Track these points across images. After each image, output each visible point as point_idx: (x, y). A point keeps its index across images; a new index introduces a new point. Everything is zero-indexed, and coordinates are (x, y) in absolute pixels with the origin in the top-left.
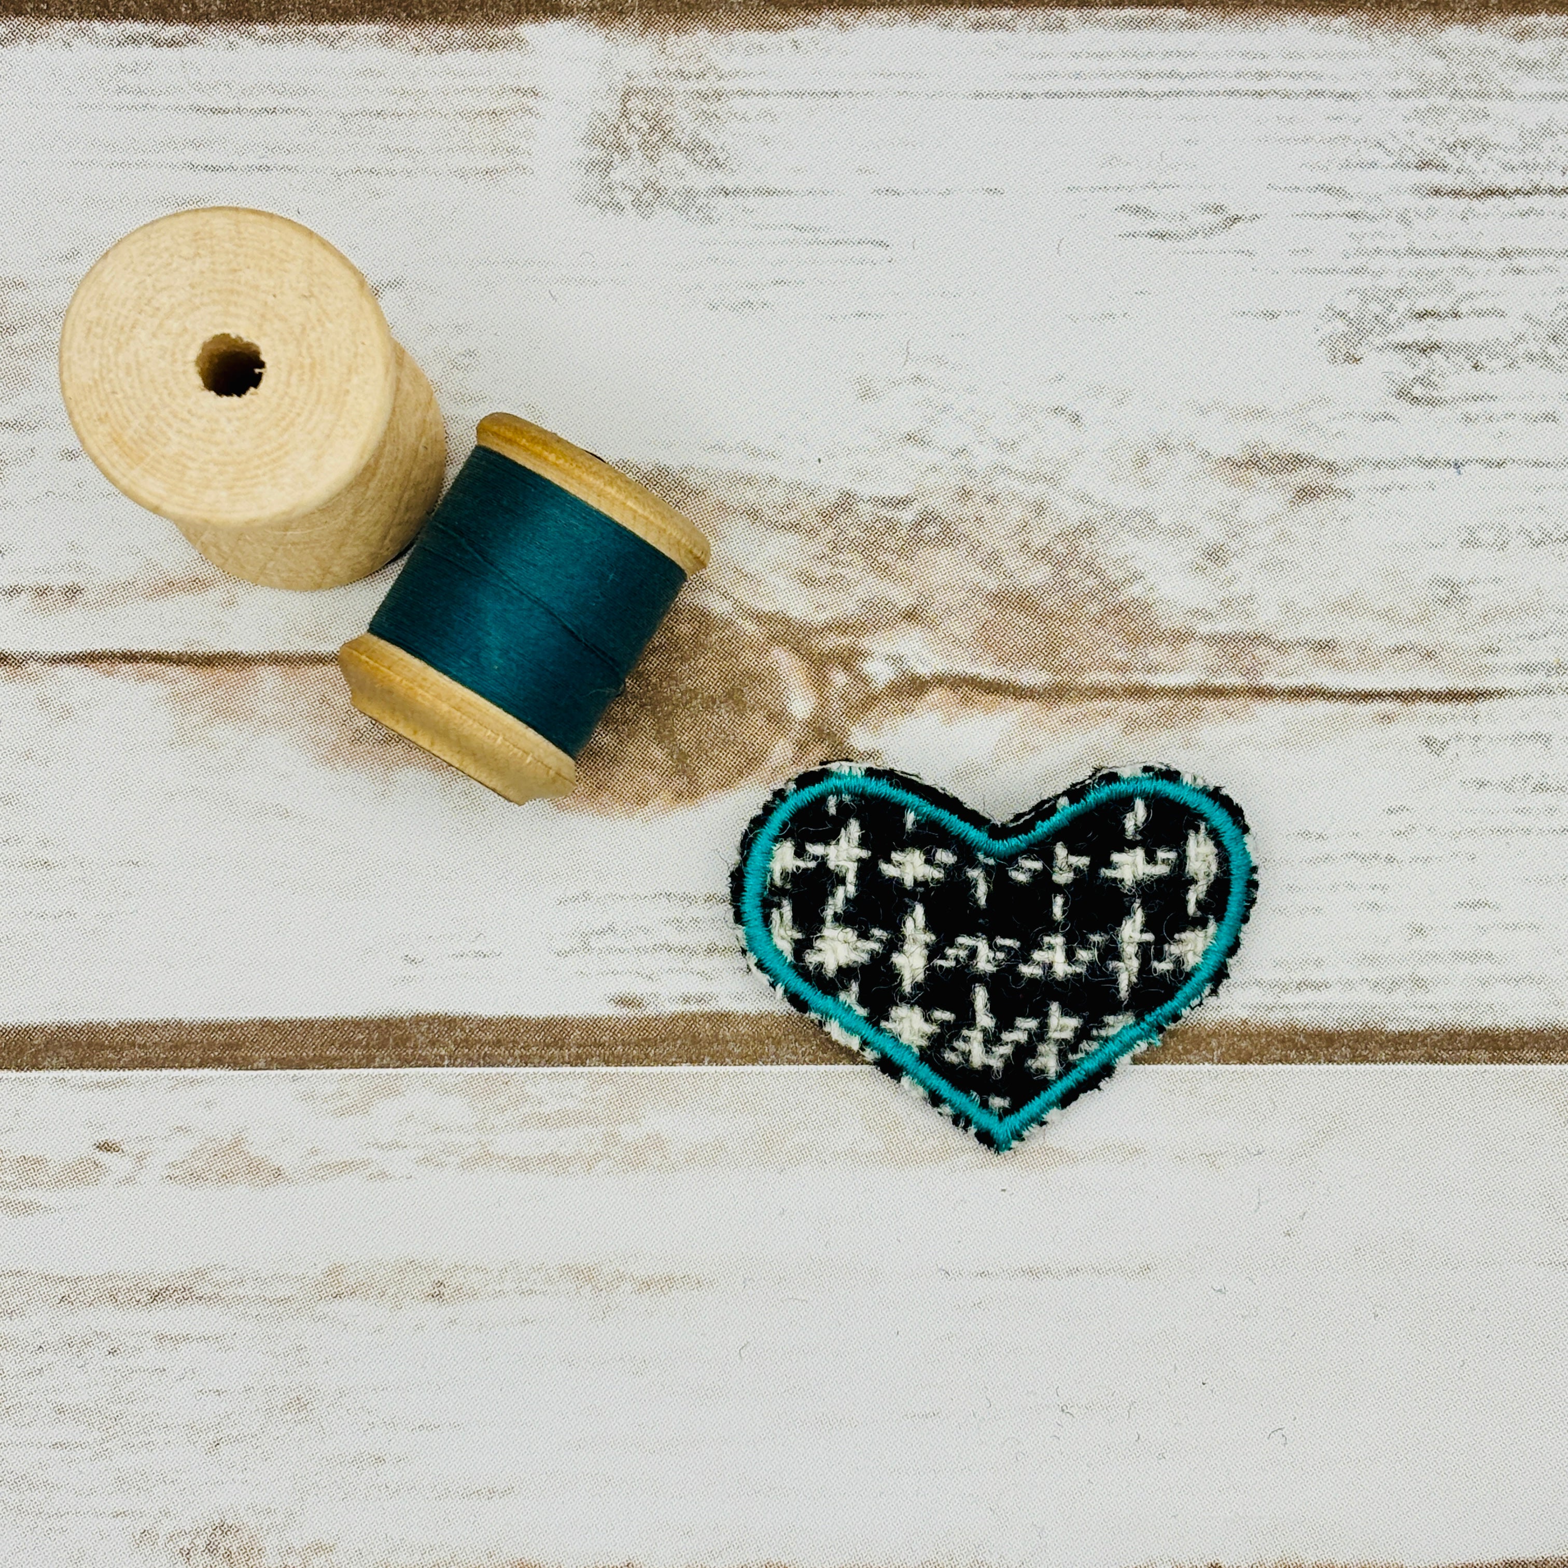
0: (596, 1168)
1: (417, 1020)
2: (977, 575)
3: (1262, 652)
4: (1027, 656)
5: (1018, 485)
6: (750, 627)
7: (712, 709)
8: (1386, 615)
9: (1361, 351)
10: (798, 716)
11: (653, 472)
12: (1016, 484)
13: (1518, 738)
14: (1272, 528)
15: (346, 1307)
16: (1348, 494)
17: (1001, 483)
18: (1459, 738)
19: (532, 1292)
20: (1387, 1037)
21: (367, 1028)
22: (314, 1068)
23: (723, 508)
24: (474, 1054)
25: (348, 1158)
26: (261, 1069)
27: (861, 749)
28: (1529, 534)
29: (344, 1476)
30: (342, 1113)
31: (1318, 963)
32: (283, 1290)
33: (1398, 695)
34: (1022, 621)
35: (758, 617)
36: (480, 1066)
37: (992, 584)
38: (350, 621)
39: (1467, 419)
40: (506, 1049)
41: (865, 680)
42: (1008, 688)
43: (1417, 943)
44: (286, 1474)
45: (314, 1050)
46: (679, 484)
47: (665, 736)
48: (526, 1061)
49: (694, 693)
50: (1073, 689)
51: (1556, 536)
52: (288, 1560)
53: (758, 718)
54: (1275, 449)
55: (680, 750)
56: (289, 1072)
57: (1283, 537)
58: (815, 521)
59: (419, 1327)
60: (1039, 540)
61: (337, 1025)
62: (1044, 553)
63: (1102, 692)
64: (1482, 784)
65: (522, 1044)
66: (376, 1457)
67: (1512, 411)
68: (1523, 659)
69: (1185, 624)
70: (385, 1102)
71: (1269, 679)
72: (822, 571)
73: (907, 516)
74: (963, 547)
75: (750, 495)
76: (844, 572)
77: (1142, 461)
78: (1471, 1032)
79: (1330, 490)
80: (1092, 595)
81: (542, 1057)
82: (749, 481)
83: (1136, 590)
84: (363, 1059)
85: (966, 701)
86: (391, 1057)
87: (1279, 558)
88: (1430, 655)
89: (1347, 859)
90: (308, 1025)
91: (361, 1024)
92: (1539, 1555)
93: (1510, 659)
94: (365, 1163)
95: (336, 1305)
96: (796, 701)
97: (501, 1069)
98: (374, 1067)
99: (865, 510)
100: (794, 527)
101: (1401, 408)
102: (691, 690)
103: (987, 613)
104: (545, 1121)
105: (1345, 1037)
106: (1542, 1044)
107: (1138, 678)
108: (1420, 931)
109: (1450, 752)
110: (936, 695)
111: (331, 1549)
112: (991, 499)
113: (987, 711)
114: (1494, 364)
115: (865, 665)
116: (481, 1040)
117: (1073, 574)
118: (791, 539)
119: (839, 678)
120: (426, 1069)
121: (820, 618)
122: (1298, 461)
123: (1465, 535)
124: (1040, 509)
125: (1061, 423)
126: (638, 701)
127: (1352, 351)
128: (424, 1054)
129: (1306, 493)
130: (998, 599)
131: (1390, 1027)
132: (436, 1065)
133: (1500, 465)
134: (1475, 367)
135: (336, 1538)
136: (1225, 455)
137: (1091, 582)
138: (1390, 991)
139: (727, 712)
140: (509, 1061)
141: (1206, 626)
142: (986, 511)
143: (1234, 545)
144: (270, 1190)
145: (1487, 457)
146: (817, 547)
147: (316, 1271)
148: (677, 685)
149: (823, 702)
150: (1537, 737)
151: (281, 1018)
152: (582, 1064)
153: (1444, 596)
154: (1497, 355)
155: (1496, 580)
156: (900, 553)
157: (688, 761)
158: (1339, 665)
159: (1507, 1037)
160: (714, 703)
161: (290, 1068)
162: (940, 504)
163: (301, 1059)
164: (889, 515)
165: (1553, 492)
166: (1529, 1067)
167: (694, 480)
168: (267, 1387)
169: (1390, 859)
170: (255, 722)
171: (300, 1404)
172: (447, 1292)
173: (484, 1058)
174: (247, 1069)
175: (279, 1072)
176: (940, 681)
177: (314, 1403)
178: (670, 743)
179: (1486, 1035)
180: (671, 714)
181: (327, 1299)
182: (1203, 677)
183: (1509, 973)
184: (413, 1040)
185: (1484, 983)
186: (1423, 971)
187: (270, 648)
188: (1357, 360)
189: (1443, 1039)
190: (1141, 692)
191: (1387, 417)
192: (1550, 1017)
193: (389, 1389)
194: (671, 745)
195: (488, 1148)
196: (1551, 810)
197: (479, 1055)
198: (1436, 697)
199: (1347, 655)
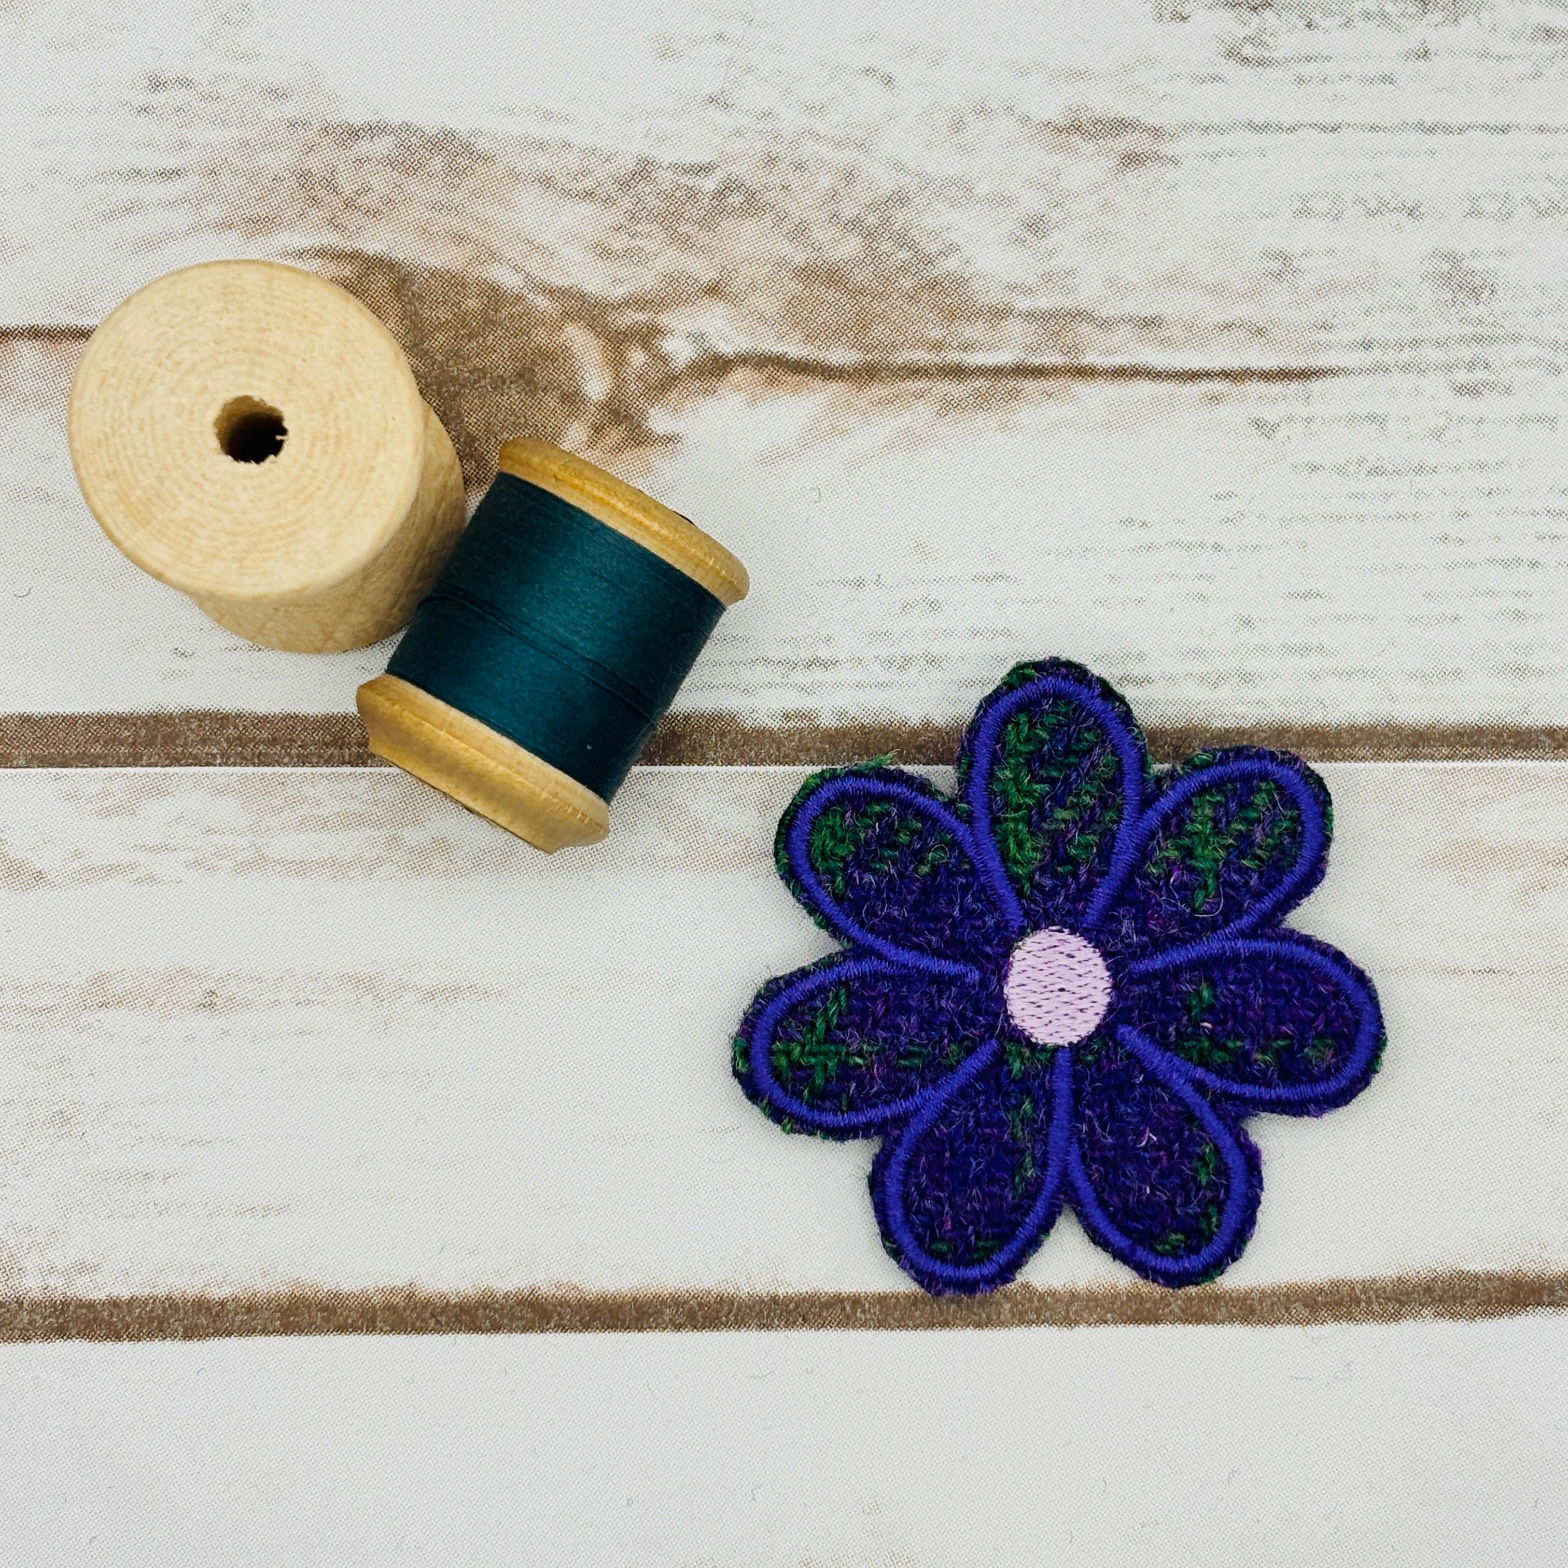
0: (378, 873)
1: (188, 716)
2: (784, 248)
3: (1085, 328)
4: (836, 334)
5: (824, 150)
6: (542, 302)
7: (502, 389)
8: (1216, 290)
9: (1187, 10)
10: (593, 398)
11: (439, 136)
12: (824, 149)
13: (1352, 418)
14: (1095, 197)
15: (112, 1018)
16: (1175, 161)
17: (808, 149)
18: (1290, 419)
19: (308, 1002)
20: (1212, 735)
21: (135, 725)
22: (77, 767)
23: (514, 175)
24: (248, 752)
25: (114, 862)
26: (21, 767)
27: (661, 432)
28: (1364, 202)
29: (110, 1193)
30: (106, 814)
31: (1141, 657)
32: (47, 999)
33: (1226, 375)
34: (831, 295)
35: (551, 292)
36: (254, 766)
37: (800, 258)
38: (114, 293)
39: (1300, 80)
40: (282, 747)
41: (664, 359)
42: (816, 368)
43: (1246, 635)
44: (48, 1191)
45: (77, 747)
46: (467, 149)
47: (453, 419)
48: (303, 761)
49: (483, 371)
50: (884, 369)
51: (1394, 205)
52: (50, 1280)
53: (552, 401)
54: (1098, 114)
55: (468, 433)
56: (51, 770)
57: (1106, 206)
58: (611, 188)
59: (190, 1038)
60: (849, 210)
61: (102, 720)
62: (854, 224)
63: (915, 372)
64: (1315, 468)
65: (299, 743)
66: (145, 1173)
67: (1347, 72)
68: (1359, 335)
69: (1004, 300)
70: (153, 802)
71: (1090, 359)
72: (618, 243)
73: (709, 184)
74: (768, 219)
75: (543, 162)
76: (640, 243)
77: (958, 126)
78: (1300, 729)
79: (1157, 157)
80: (903, 269)
81: (320, 756)
82: (542, 146)
83: (951, 264)
84: (129, 757)
85: (772, 381)
86: (160, 757)
87: (1103, 229)
88: (1260, 332)
89: (1172, 547)
90: (71, 721)
91: (127, 720)
92: (1367, 1274)
93: (1345, 336)
94: (133, 867)
95: (101, 1014)
96: (591, 382)
97: (277, 769)
98: (141, 766)
99: (665, 178)
100: (589, 195)
101: (1229, 69)
102: (478, 369)
103: (795, 287)
104: (323, 824)
105: (1169, 735)
106: (1375, 741)
107: (954, 357)
108: (1247, 623)
109: (1281, 435)
110: (739, 375)
111: (95, 1269)
112: (799, 166)
113: (795, 391)
114: (1330, 22)
115: (665, 344)
116: (255, 738)
117: (886, 247)
118: (587, 209)
119: (637, 357)
120: (197, 769)
121: (618, 293)
122: (1122, 126)
123: (1297, 205)
124: (850, 176)
125: (873, 86)
126: (423, 381)
127: (1179, 9)
128: (194, 752)
129: (1131, 160)
130: (805, 273)
131: (1216, 724)
132: (208, 764)
133: (1334, 130)
134: (1309, 26)
135: (101, 1257)
136: (1045, 119)
137: (904, 255)
138: (1216, 685)
139: (518, 393)
140: (286, 760)
141: (1026, 302)
142: (793, 179)
143: (1055, 215)
144: (31, 894)
145: (1321, 121)
146: (615, 216)
147: (80, 979)
148: (464, 363)
149: (620, 383)
150: (1371, 418)
151: (42, 713)
152: (363, 764)
153: (1275, 269)
154: (1332, 14)
155: (1331, 252)
156: (702, 224)
157: (476, 445)
158: (1165, 342)
159: (1338, 733)
160: (504, 383)
161: (52, 766)
162: (743, 171)
163: (63, 757)
164: (690, 183)
165: (1390, 158)
166: (1361, 765)
167: (482, 144)
168: (28, 1100)
169: (1217, 547)
170: (13, 400)
171: (63, 1118)
172: (219, 1002)
173: (258, 757)
174: (6, 767)
175: (40, 769)
176: (743, 360)
177: (78, 1117)
178: (456, 426)
179: (1317, 732)
180: (457, 394)
181: (92, 1008)
182: (1022, 356)
183: (1340, 666)
184: (183, 737)
185: (1315, 677)
186: (1252, 665)
187: (30, 322)
188: (1184, 18)
189: (1270, 737)
190: (958, 372)
191: (1215, 79)
192: (1384, 713)
193: (158, 1103)
194: (458, 428)
195: (264, 851)
196: (1387, 496)
197: (253, 754)
198: (1267, 376)
199: (1173, 333)
